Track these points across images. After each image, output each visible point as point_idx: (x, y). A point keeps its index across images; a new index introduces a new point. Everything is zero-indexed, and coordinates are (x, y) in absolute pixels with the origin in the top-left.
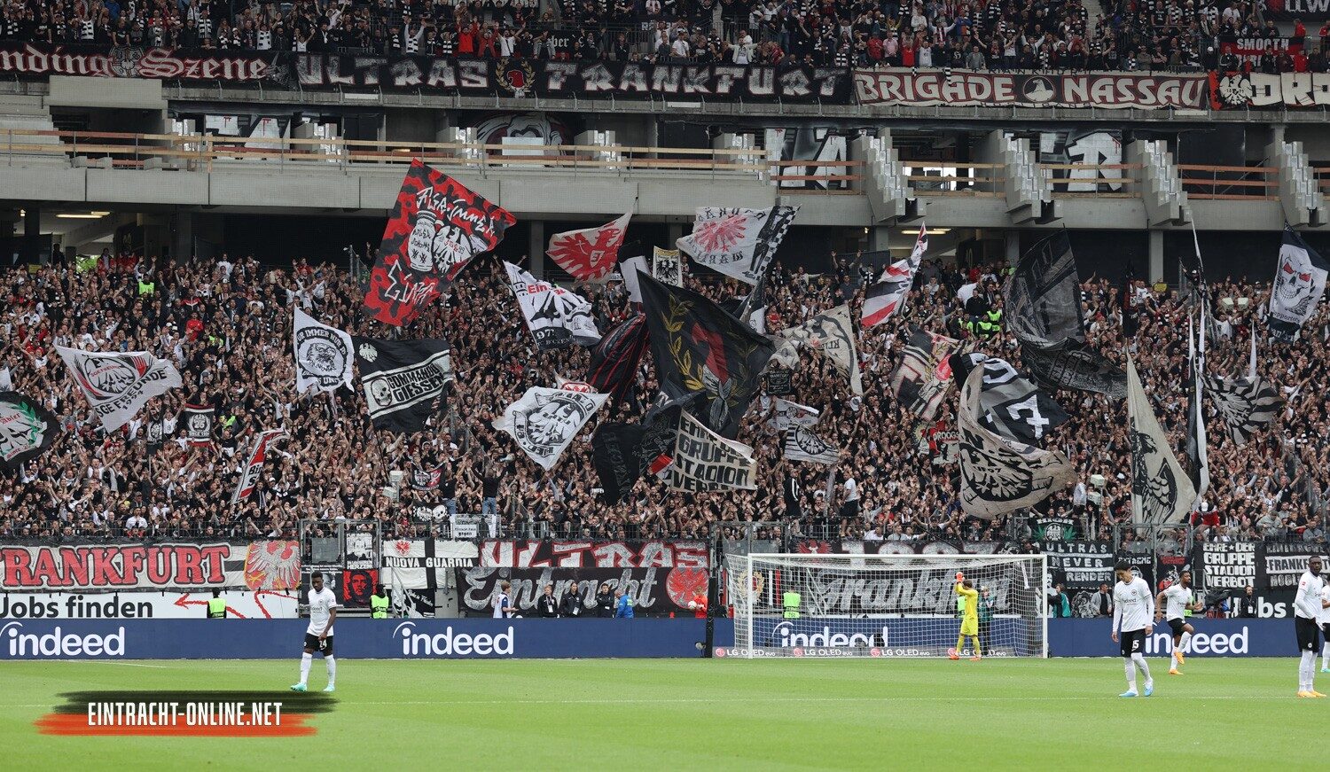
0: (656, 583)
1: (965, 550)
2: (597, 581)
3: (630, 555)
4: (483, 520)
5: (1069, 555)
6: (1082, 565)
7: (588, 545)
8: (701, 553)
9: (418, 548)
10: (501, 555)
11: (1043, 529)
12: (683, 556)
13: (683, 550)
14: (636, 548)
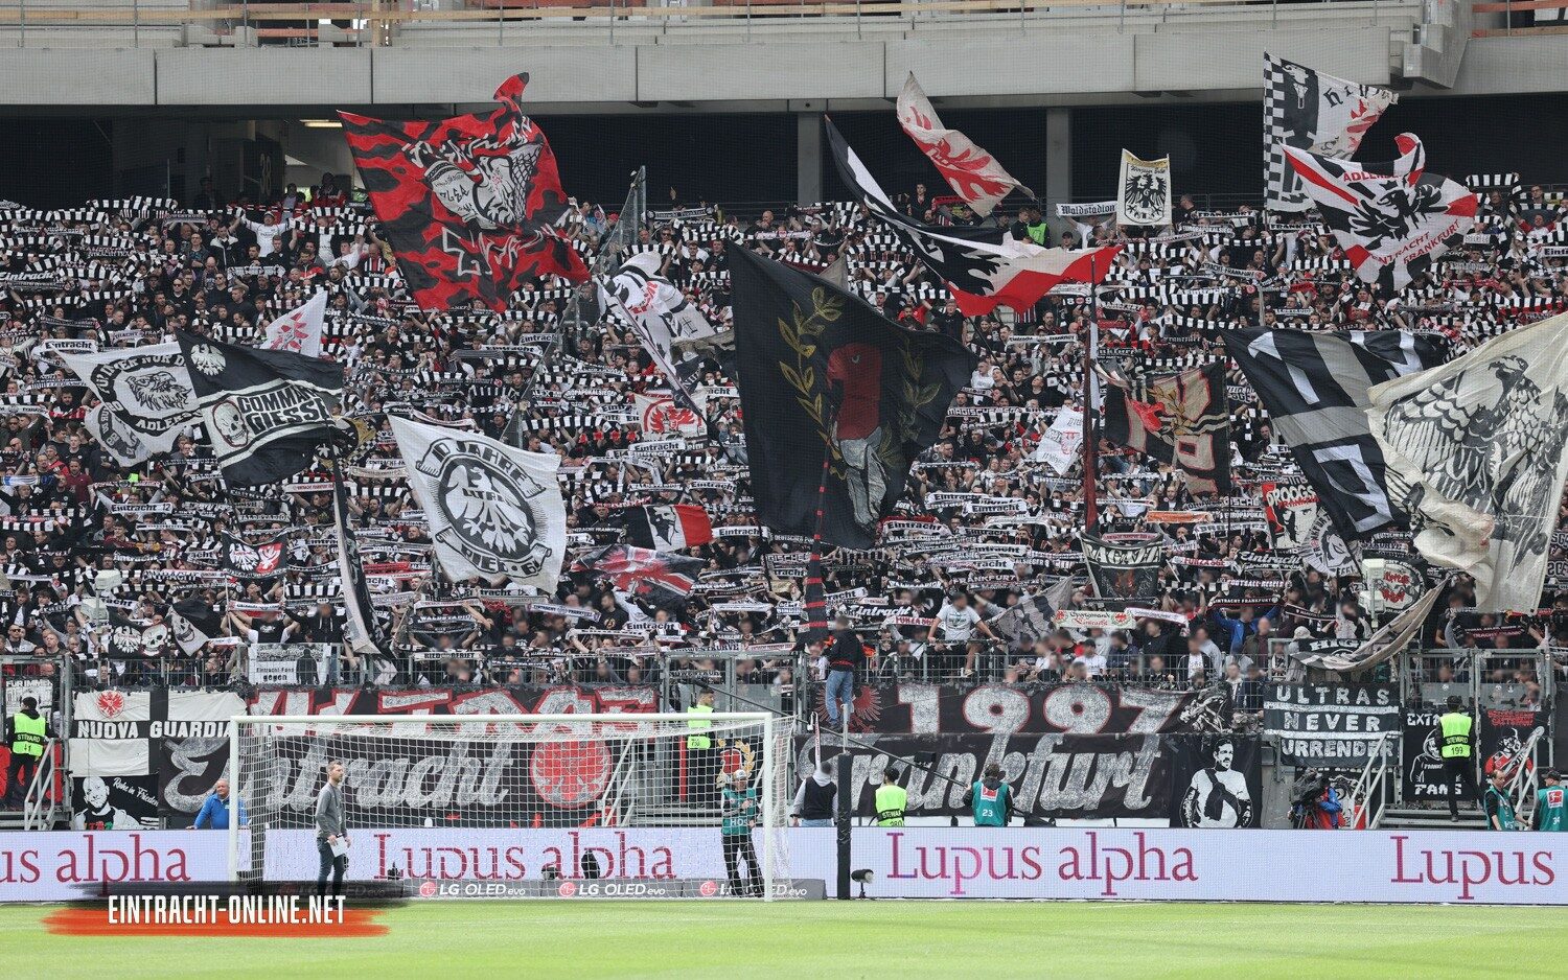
0: (511, 762)
2: (405, 762)
4: (307, 652)
5: (1319, 709)
6: (1341, 727)
8: (646, 708)
9: (137, 705)
12: (614, 713)
14: (529, 700)
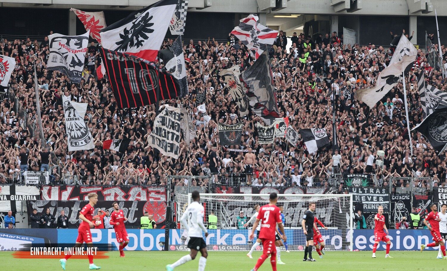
0: (137, 209)
1: (307, 192)
3: (123, 194)
4: (42, 174)
5: (365, 194)
6: (372, 200)
7: (100, 189)
8: (163, 193)
9: (6, 190)
10: (52, 194)
11: (350, 180)
12: (152, 194)
13: (152, 191)
14: (126, 190)
